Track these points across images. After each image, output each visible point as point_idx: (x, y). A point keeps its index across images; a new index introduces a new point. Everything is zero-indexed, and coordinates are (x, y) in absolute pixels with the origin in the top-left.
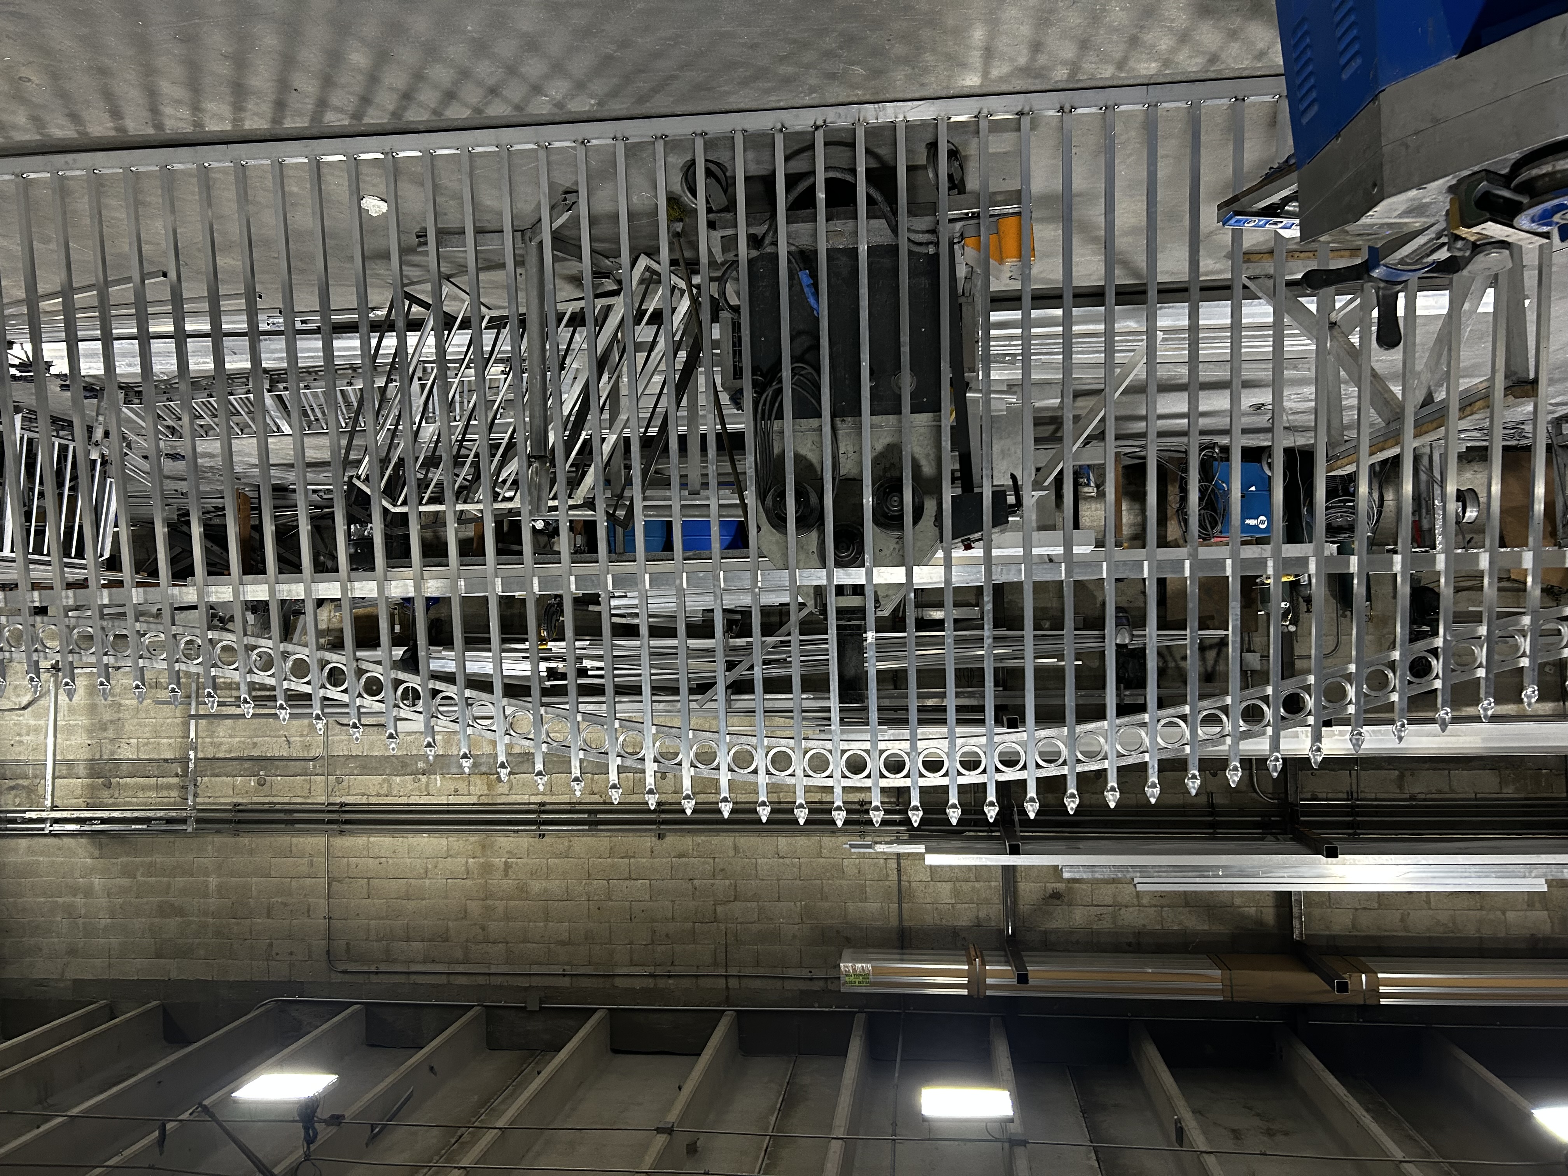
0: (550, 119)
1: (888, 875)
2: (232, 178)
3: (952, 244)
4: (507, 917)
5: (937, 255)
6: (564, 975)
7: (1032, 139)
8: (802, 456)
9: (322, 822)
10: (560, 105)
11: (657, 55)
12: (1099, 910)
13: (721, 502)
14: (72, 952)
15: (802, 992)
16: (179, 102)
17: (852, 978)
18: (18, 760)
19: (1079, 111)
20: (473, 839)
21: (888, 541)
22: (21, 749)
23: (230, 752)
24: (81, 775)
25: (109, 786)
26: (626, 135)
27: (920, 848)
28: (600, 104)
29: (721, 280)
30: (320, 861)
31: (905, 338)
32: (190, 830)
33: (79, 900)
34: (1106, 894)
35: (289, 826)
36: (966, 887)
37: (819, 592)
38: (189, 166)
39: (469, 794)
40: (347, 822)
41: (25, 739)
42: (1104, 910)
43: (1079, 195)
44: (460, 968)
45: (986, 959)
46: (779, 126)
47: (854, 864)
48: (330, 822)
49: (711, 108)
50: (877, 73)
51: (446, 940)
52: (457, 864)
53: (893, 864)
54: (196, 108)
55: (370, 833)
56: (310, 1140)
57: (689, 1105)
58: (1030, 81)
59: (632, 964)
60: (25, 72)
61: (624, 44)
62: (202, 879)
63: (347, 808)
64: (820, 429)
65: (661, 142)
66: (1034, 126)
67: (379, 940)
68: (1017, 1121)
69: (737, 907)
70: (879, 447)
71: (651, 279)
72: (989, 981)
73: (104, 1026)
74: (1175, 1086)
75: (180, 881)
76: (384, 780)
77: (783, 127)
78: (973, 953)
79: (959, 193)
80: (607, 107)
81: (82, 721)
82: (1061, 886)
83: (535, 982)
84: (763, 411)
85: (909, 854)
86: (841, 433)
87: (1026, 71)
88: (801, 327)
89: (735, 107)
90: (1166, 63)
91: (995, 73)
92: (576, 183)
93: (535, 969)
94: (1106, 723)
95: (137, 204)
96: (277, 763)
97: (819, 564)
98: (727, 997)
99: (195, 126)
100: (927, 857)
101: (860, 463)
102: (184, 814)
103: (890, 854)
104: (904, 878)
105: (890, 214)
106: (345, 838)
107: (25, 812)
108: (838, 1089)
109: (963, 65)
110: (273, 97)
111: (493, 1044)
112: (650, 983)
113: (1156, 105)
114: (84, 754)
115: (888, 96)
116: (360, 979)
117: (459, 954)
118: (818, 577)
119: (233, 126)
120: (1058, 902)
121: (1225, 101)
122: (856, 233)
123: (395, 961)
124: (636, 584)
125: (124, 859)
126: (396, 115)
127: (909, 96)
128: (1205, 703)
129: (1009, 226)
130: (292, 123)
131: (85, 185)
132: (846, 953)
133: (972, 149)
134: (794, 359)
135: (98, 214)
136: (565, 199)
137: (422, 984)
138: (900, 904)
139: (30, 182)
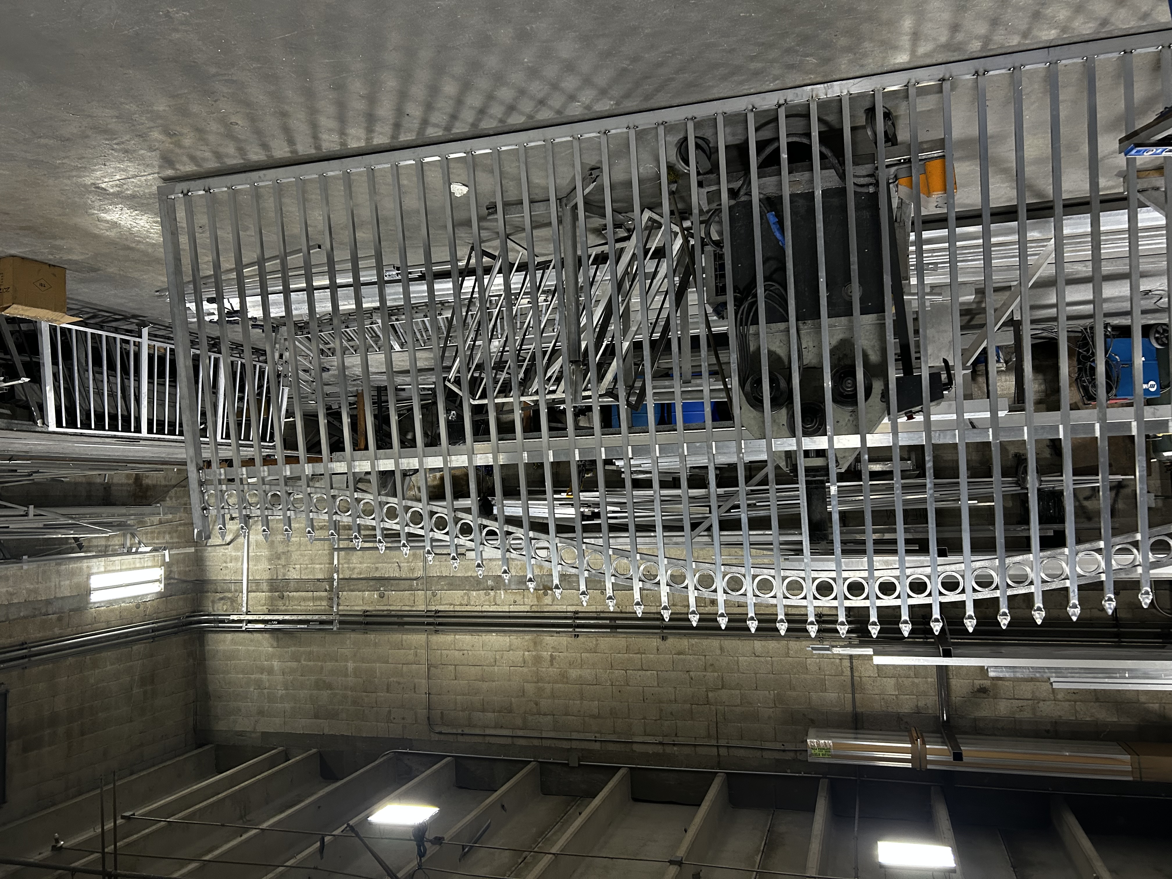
0: (581, 118)
1: (843, 672)
2: (365, 178)
3: (888, 184)
4: (553, 696)
5: (876, 194)
6: (596, 741)
7: (952, 98)
8: (772, 351)
9: (422, 624)
10: (588, 108)
11: (660, 65)
12: (1020, 703)
13: (711, 388)
14: (261, 713)
15: (777, 760)
16: (330, 130)
17: (817, 751)
18: (225, 580)
19: (991, 73)
20: (528, 637)
21: (845, 414)
22: (227, 572)
23: (361, 574)
24: (264, 590)
25: (282, 597)
26: (636, 124)
27: (869, 651)
28: (617, 104)
29: (707, 223)
30: (422, 652)
31: (854, 258)
32: (335, 629)
33: (264, 677)
34: (1026, 690)
35: (401, 627)
36: (907, 682)
37: (789, 454)
38: (337, 173)
39: (524, 605)
40: (440, 624)
41: (229, 565)
42: (1025, 703)
43: (992, 137)
44: (520, 733)
45: (926, 739)
46: (750, 107)
47: (816, 663)
48: (429, 624)
49: (699, 99)
50: (826, 61)
51: (510, 712)
52: (517, 656)
53: (846, 663)
54: (342, 133)
55: (456, 632)
56: (421, 854)
57: (693, 843)
58: (950, 54)
59: (646, 734)
60: (233, 119)
61: (635, 59)
62: (343, 664)
63: (440, 614)
64: (788, 330)
65: (662, 127)
66: (953, 88)
67: (463, 710)
68: (958, 871)
69: (724, 694)
70: (834, 342)
71: (654, 226)
72: (929, 757)
73: (282, 766)
74: (1093, 849)
75: (329, 665)
76: (465, 594)
77: (754, 107)
78: (915, 735)
79: (893, 145)
80: (622, 106)
81: (265, 552)
82: (987, 683)
83: (575, 745)
84: (741, 319)
85: (860, 655)
86: (802, 332)
87: (947, 47)
88: (769, 254)
89: (717, 96)
90: (1064, 30)
91: (921, 50)
92: (601, 162)
93: (575, 736)
94: (1031, 555)
95: (304, 201)
96: (392, 581)
97: (788, 433)
98: (719, 762)
99: (341, 145)
100: (875, 658)
101: (820, 356)
102: (331, 618)
103: (844, 655)
104: (856, 674)
105: (838, 165)
106: (439, 636)
107: (229, 615)
108: (809, 838)
109: (895, 48)
110: (392, 121)
111: (546, 790)
112: (660, 749)
113: (1056, 63)
114: (266, 576)
115: (835, 77)
116: (451, 738)
117: (519, 722)
118: (790, 444)
119: (366, 143)
120: (985, 696)
121: (1116, 55)
122: (811, 181)
123: (475, 726)
124: (649, 453)
125: (293, 649)
126: (474, 125)
127: (851, 75)
128: (1117, 539)
129: (935, 167)
130: (405, 137)
131: (271, 191)
132: (811, 731)
133: (901, 110)
134: (766, 279)
135: (280, 210)
136: (591, 174)
137: (494, 744)
138: (853, 694)
139: (236, 192)
